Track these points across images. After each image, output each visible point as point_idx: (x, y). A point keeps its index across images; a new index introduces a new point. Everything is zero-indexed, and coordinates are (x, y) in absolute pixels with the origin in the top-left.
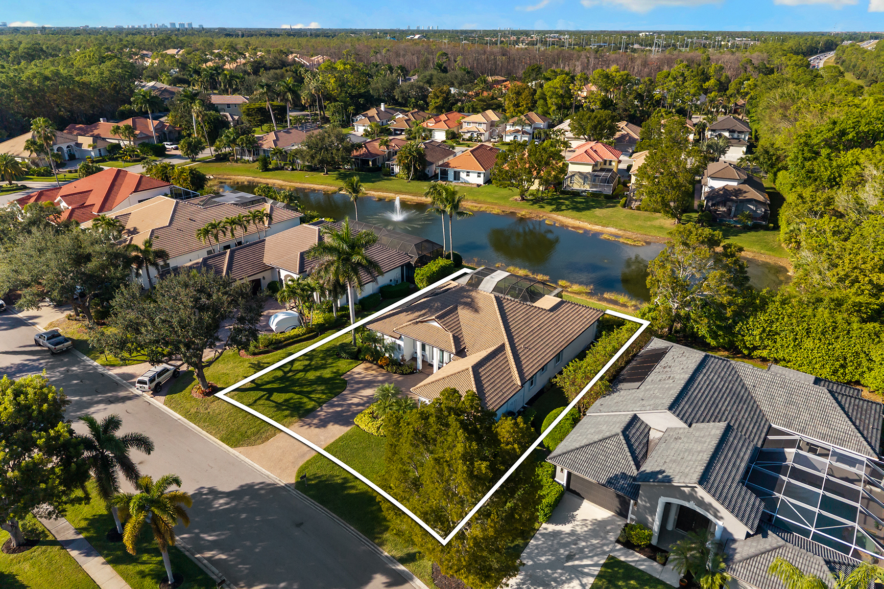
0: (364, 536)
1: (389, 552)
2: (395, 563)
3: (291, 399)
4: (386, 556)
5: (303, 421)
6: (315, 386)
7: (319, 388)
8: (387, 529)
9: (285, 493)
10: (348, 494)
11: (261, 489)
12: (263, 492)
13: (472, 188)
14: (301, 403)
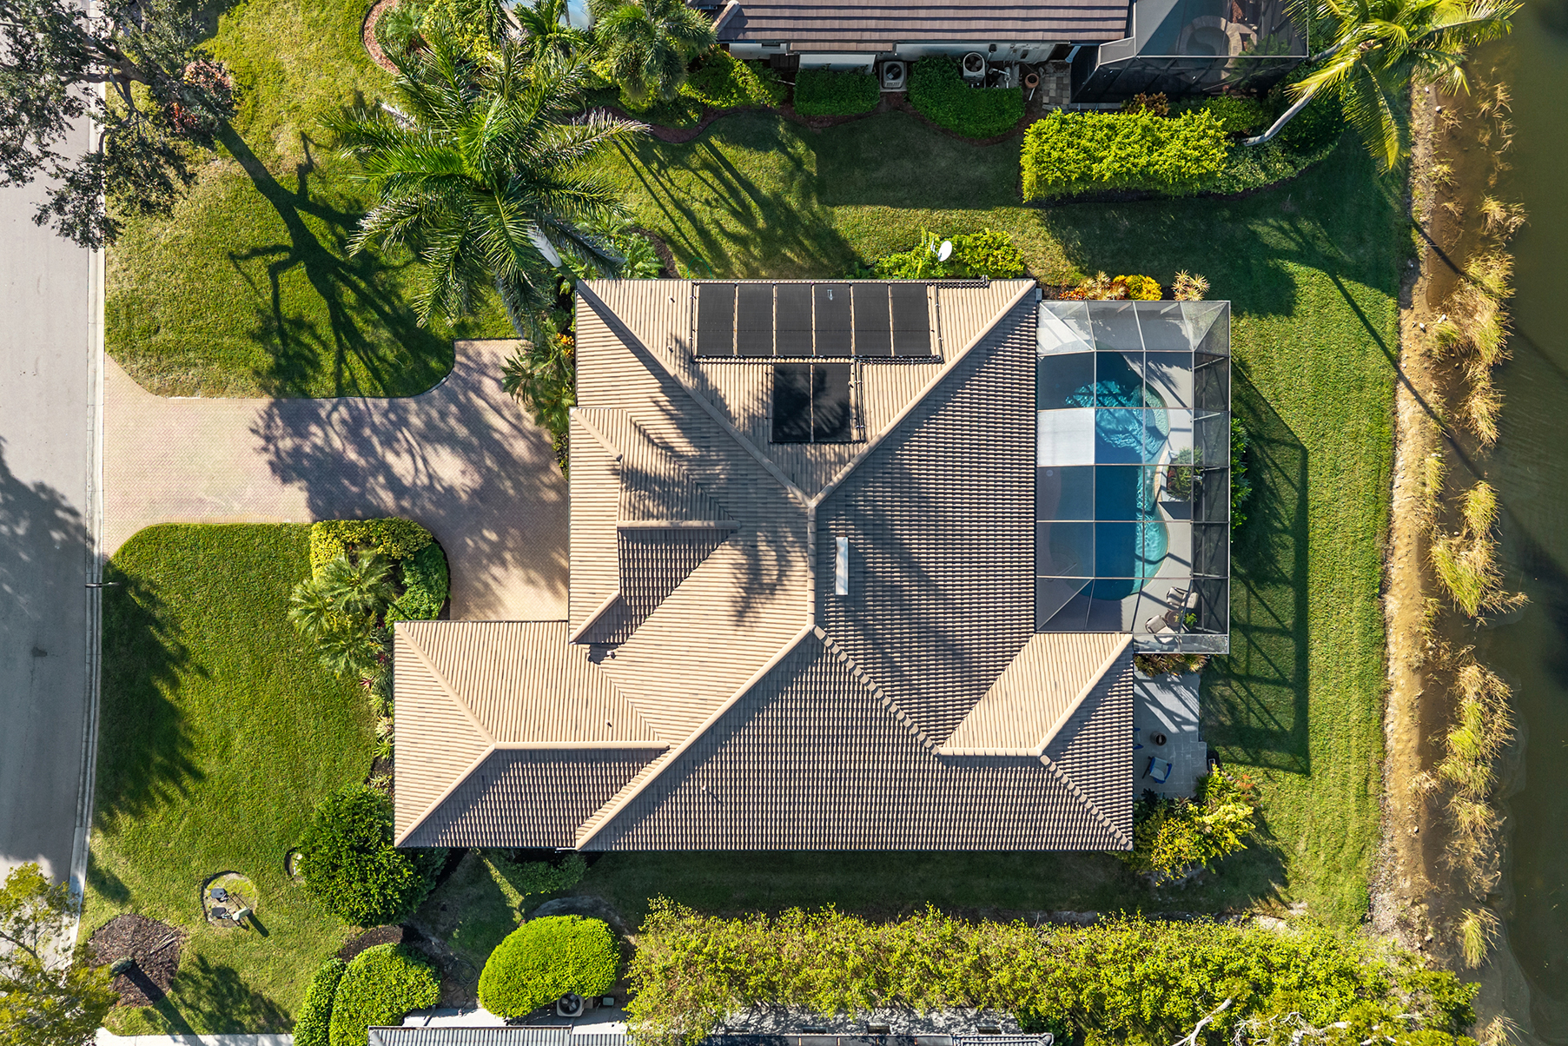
3: (310, 326)
10: (156, 690)
11: (61, 525)
12: (59, 536)
14: (315, 364)
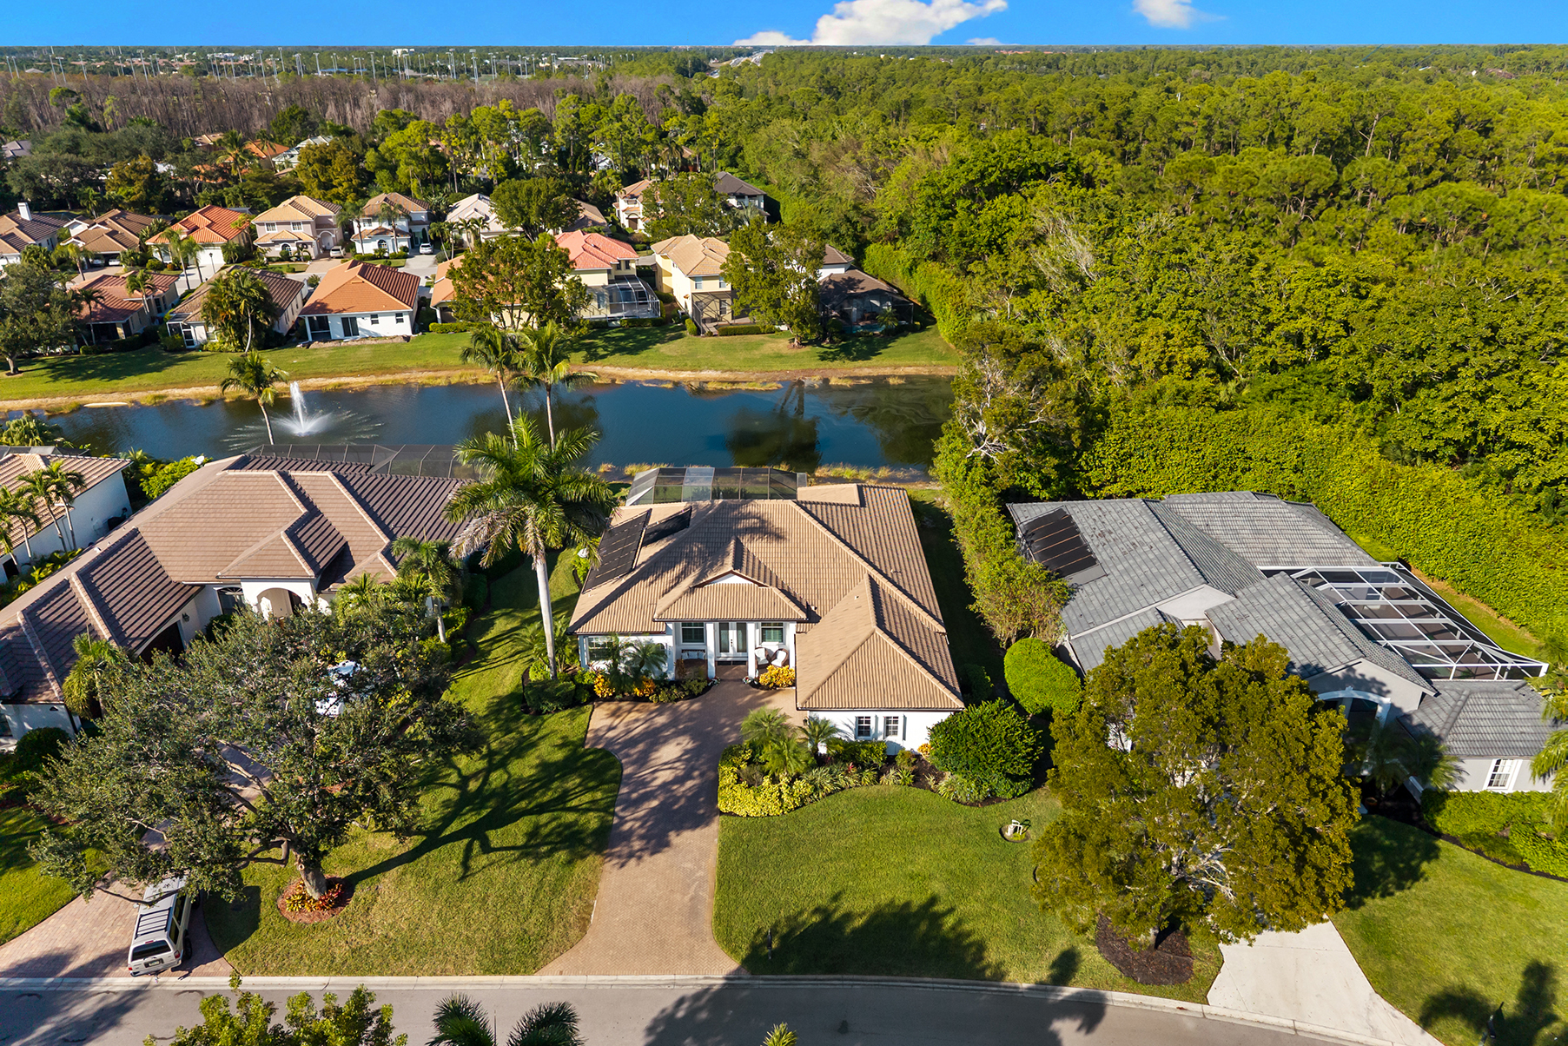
0: (961, 981)
1: (1025, 979)
2: (1053, 991)
3: (537, 827)
4: (1029, 989)
5: (611, 855)
6: (555, 785)
7: (570, 785)
8: (981, 947)
9: (745, 993)
10: (855, 931)
11: (692, 1012)
12: (703, 1015)
13: (397, 345)
14: (569, 826)
